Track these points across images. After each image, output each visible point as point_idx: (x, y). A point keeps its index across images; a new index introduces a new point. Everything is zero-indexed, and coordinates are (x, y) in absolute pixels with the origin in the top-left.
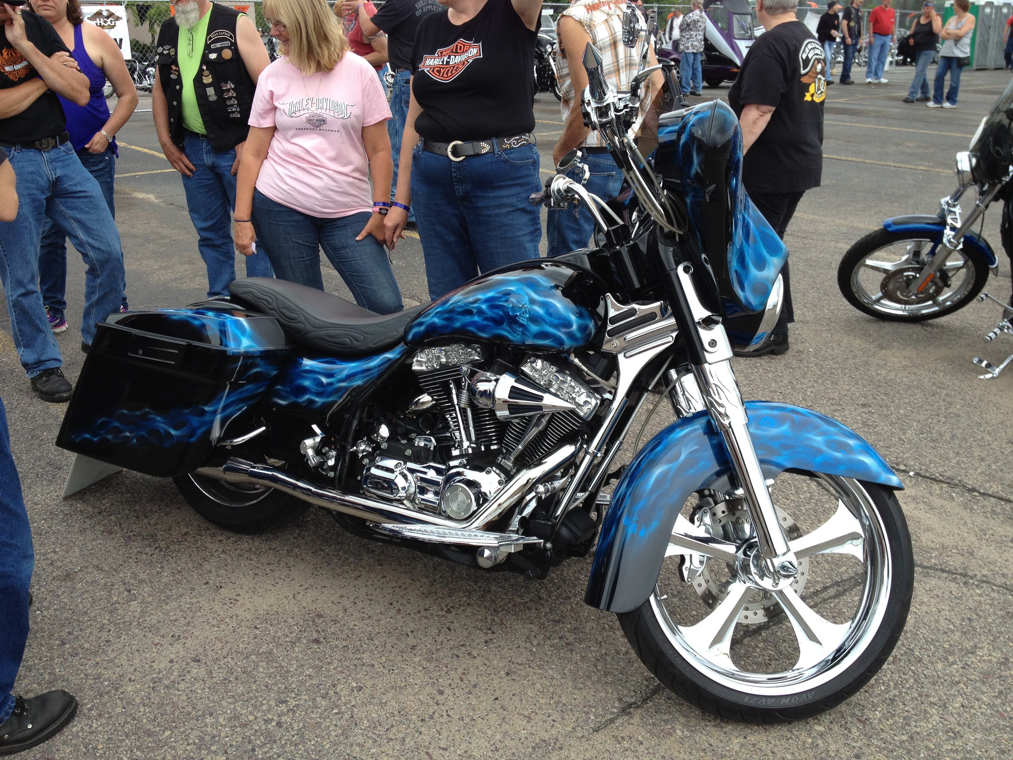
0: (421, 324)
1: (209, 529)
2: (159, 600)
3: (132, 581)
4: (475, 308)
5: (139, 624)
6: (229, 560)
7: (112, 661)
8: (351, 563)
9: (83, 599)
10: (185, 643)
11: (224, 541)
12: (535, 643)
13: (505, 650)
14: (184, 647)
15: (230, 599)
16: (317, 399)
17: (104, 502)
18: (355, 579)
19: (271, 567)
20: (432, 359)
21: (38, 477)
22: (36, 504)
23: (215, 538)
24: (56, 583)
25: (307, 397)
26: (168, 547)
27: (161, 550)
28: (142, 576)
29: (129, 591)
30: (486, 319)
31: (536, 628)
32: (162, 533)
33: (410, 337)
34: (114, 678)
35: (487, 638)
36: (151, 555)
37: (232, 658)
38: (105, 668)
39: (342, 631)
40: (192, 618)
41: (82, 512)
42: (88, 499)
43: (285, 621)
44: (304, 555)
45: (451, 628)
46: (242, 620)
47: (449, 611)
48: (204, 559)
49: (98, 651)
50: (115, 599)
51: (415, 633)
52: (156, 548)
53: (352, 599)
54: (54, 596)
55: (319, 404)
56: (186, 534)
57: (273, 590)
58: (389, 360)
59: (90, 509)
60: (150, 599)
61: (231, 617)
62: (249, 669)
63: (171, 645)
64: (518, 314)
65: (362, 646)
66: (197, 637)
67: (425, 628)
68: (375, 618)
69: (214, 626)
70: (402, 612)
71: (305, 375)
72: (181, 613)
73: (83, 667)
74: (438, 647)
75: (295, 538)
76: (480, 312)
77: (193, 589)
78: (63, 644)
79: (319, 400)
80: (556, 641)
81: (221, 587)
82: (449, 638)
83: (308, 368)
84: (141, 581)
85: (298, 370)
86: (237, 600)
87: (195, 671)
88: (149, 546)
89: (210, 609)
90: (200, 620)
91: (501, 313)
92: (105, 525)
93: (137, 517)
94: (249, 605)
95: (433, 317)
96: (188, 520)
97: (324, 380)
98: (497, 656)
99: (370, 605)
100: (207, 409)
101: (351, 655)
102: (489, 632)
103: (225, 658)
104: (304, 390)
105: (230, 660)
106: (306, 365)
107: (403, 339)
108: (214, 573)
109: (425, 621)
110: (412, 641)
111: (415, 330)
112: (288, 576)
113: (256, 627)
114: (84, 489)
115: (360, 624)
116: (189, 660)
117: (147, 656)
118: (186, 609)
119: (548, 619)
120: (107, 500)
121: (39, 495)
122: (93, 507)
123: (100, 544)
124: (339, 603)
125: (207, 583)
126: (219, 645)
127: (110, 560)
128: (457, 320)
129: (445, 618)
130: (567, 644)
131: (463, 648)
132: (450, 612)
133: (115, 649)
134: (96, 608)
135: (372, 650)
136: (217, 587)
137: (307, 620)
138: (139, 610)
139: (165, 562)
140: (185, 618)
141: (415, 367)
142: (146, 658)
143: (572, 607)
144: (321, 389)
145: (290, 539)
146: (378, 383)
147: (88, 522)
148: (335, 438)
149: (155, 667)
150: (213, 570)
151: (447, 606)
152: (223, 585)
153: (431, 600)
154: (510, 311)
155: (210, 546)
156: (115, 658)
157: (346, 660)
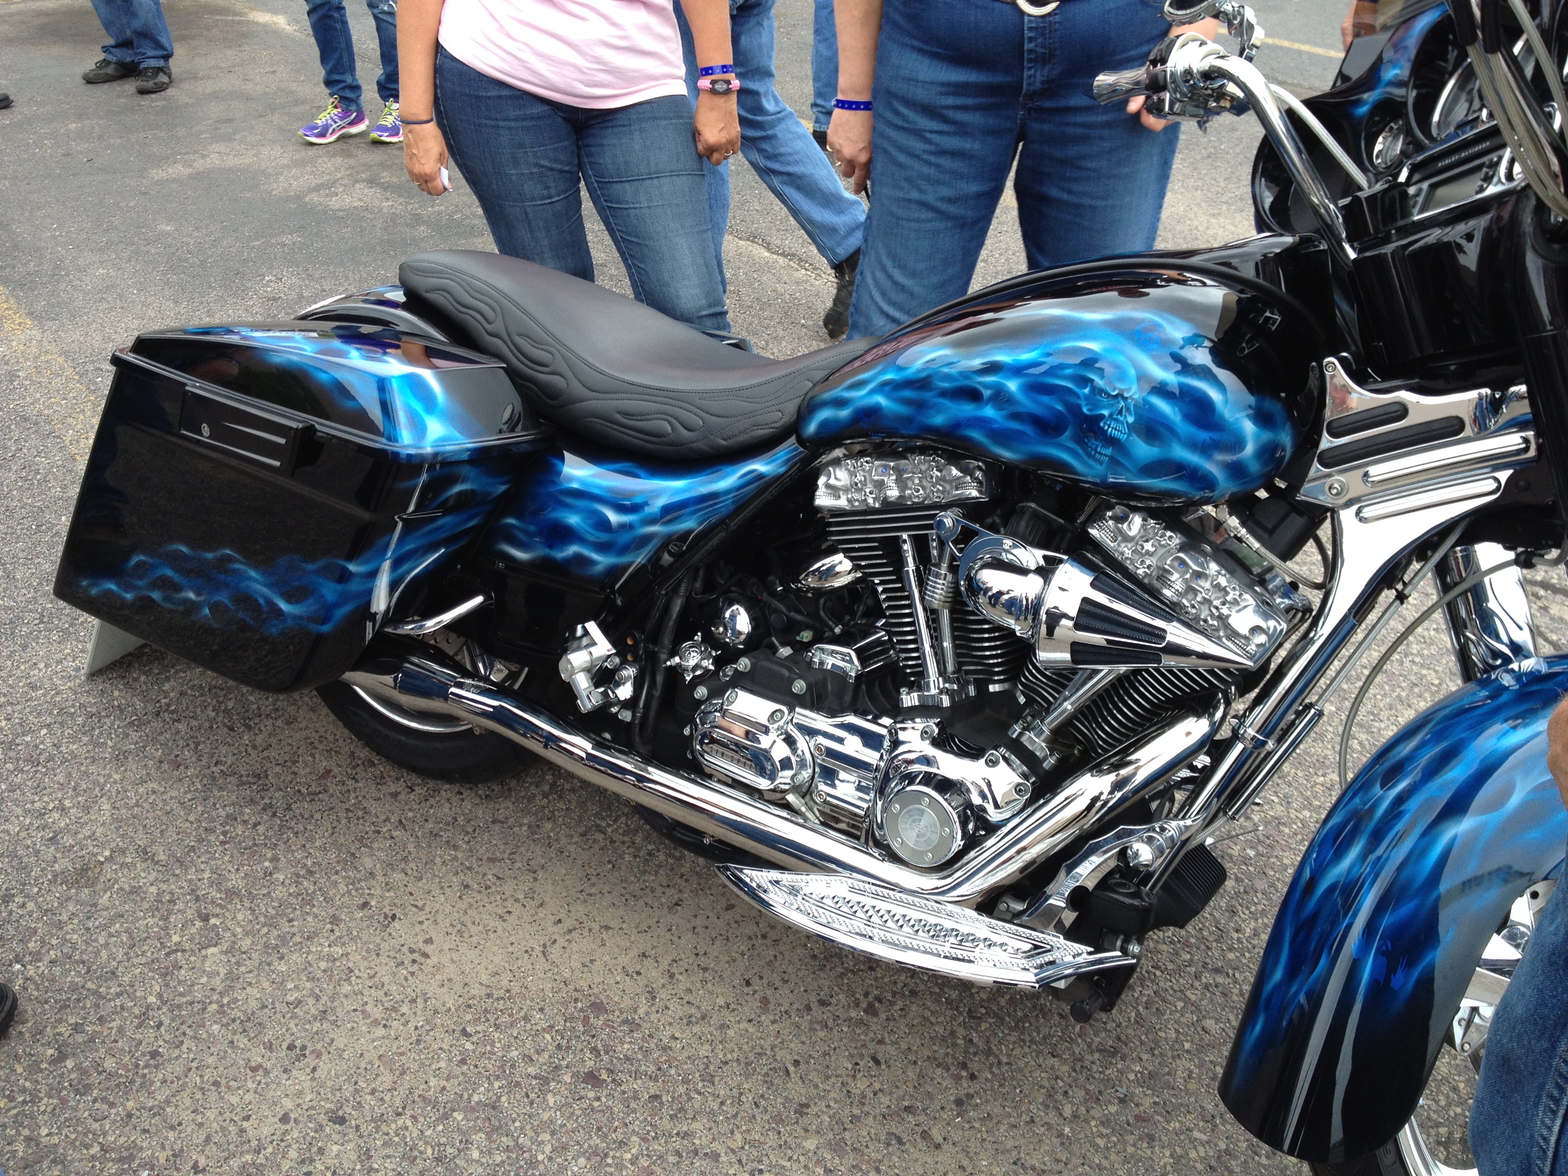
0: (840, 403)
1: (373, 765)
2: (266, 946)
3: (214, 893)
4: (987, 386)
5: (221, 1011)
6: (411, 847)
7: (158, 1111)
8: (660, 866)
9: (111, 935)
10: (314, 1069)
11: (402, 797)
12: (1067, 1111)
13: (1003, 1128)
14: (313, 1079)
15: (412, 951)
16: (595, 556)
17: (167, 687)
18: (670, 909)
19: (496, 869)
20: (864, 484)
21: (42, 622)
22: (33, 687)
23: (384, 788)
24: (60, 890)
25: (573, 549)
26: (289, 808)
27: (274, 815)
28: (235, 880)
29: (205, 918)
30: (1016, 416)
31: (1066, 1068)
32: (278, 769)
33: (812, 428)
34: (162, 1161)
35: (962, 1093)
36: (255, 825)
37: (413, 1117)
38: (145, 1131)
39: (647, 1052)
40: (332, 999)
41: (122, 711)
42: (135, 680)
43: (526, 1018)
44: (564, 841)
45: (880, 1057)
46: (436, 1012)
47: (871, 1010)
48: (361, 840)
49: (132, 1082)
50: (176, 939)
51: (803, 1067)
52: (264, 809)
53: (665, 963)
54: (52, 924)
55: (600, 568)
56: (328, 772)
57: (500, 930)
58: (761, 476)
59: (139, 704)
60: (245, 944)
61: (413, 1001)
62: (450, 1150)
63: (285, 1071)
64: (1106, 412)
65: (690, 1099)
66: (340, 1052)
67: (825, 1054)
68: (715, 1020)
69: (376, 1023)
70: (772, 1006)
71: (570, 500)
72: (308, 985)
73: (96, 1126)
74: (856, 1111)
75: (545, 796)
76: (1000, 397)
77: (335, 920)
78: (62, 1057)
79: (602, 561)
80: (1113, 1109)
81: (394, 917)
82: (877, 1086)
83: (575, 485)
84: (232, 894)
85: (553, 489)
86: (426, 955)
87: (335, 1148)
88: (252, 801)
89: (371, 977)
90: (349, 1005)
91: (1060, 407)
92: (164, 745)
93: (232, 729)
94: (451, 971)
95: (872, 392)
96: (331, 738)
97: (614, 517)
98: (987, 1145)
99: (704, 981)
100: (352, 567)
101: (666, 1124)
102: (964, 1073)
103: (399, 1114)
104: (567, 534)
105: (409, 1123)
106: (571, 479)
107: (794, 428)
108: (380, 878)
109: (821, 1034)
110: (797, 1090)
111: (825, 414)
112: (531, 895)
113: (464, 1032)
114: (130, 654)
115: (685, 1034)
116: (322, 1118)
117: (235, 1100)
118: (319, 974)
119: (1089, 1045)
120: (172, 683)
121: (42, 665)
122: (146, 699)
123: (154, 792)
124: (639, 973)
125: (365, 905)
126: (387, 1079)
127: (171, 833)
128: (939, 409)
129: (864, 1028)
130: (1138, 1118)
131: (910, 1118)
132: (875, 1014)
133: (170, 1077)
134: (135, 961)
135: (712, 1113)
136: (386, 917)
137: (572, 1018)
138: (223, 971)
139: (282, 846)
140: (318, 997)
141: (823, 499)
142: (232, 1109)
143: (1138, 1014)
144: (604, 537)
145: (534, 796)
146: (734, 525)
147: (134, 735)
148: (634, 638)
149: (251, 1133)
150: (379, 871)
151: (866, 995)
152: (398, 912)
153: (833, 974)
154: (1083, 403)
155: (373, 807)
156: (168, 1102)
157: (655, 1138)
